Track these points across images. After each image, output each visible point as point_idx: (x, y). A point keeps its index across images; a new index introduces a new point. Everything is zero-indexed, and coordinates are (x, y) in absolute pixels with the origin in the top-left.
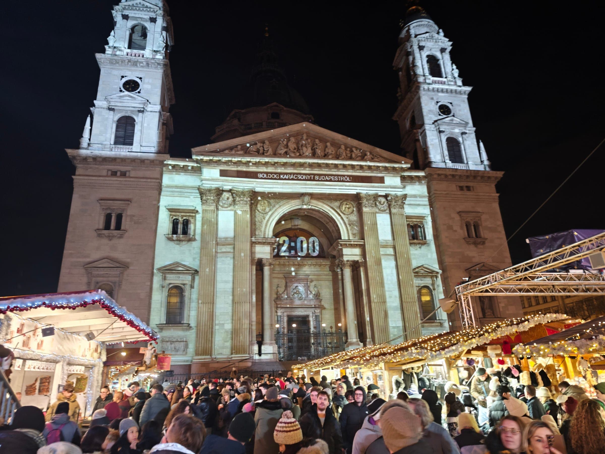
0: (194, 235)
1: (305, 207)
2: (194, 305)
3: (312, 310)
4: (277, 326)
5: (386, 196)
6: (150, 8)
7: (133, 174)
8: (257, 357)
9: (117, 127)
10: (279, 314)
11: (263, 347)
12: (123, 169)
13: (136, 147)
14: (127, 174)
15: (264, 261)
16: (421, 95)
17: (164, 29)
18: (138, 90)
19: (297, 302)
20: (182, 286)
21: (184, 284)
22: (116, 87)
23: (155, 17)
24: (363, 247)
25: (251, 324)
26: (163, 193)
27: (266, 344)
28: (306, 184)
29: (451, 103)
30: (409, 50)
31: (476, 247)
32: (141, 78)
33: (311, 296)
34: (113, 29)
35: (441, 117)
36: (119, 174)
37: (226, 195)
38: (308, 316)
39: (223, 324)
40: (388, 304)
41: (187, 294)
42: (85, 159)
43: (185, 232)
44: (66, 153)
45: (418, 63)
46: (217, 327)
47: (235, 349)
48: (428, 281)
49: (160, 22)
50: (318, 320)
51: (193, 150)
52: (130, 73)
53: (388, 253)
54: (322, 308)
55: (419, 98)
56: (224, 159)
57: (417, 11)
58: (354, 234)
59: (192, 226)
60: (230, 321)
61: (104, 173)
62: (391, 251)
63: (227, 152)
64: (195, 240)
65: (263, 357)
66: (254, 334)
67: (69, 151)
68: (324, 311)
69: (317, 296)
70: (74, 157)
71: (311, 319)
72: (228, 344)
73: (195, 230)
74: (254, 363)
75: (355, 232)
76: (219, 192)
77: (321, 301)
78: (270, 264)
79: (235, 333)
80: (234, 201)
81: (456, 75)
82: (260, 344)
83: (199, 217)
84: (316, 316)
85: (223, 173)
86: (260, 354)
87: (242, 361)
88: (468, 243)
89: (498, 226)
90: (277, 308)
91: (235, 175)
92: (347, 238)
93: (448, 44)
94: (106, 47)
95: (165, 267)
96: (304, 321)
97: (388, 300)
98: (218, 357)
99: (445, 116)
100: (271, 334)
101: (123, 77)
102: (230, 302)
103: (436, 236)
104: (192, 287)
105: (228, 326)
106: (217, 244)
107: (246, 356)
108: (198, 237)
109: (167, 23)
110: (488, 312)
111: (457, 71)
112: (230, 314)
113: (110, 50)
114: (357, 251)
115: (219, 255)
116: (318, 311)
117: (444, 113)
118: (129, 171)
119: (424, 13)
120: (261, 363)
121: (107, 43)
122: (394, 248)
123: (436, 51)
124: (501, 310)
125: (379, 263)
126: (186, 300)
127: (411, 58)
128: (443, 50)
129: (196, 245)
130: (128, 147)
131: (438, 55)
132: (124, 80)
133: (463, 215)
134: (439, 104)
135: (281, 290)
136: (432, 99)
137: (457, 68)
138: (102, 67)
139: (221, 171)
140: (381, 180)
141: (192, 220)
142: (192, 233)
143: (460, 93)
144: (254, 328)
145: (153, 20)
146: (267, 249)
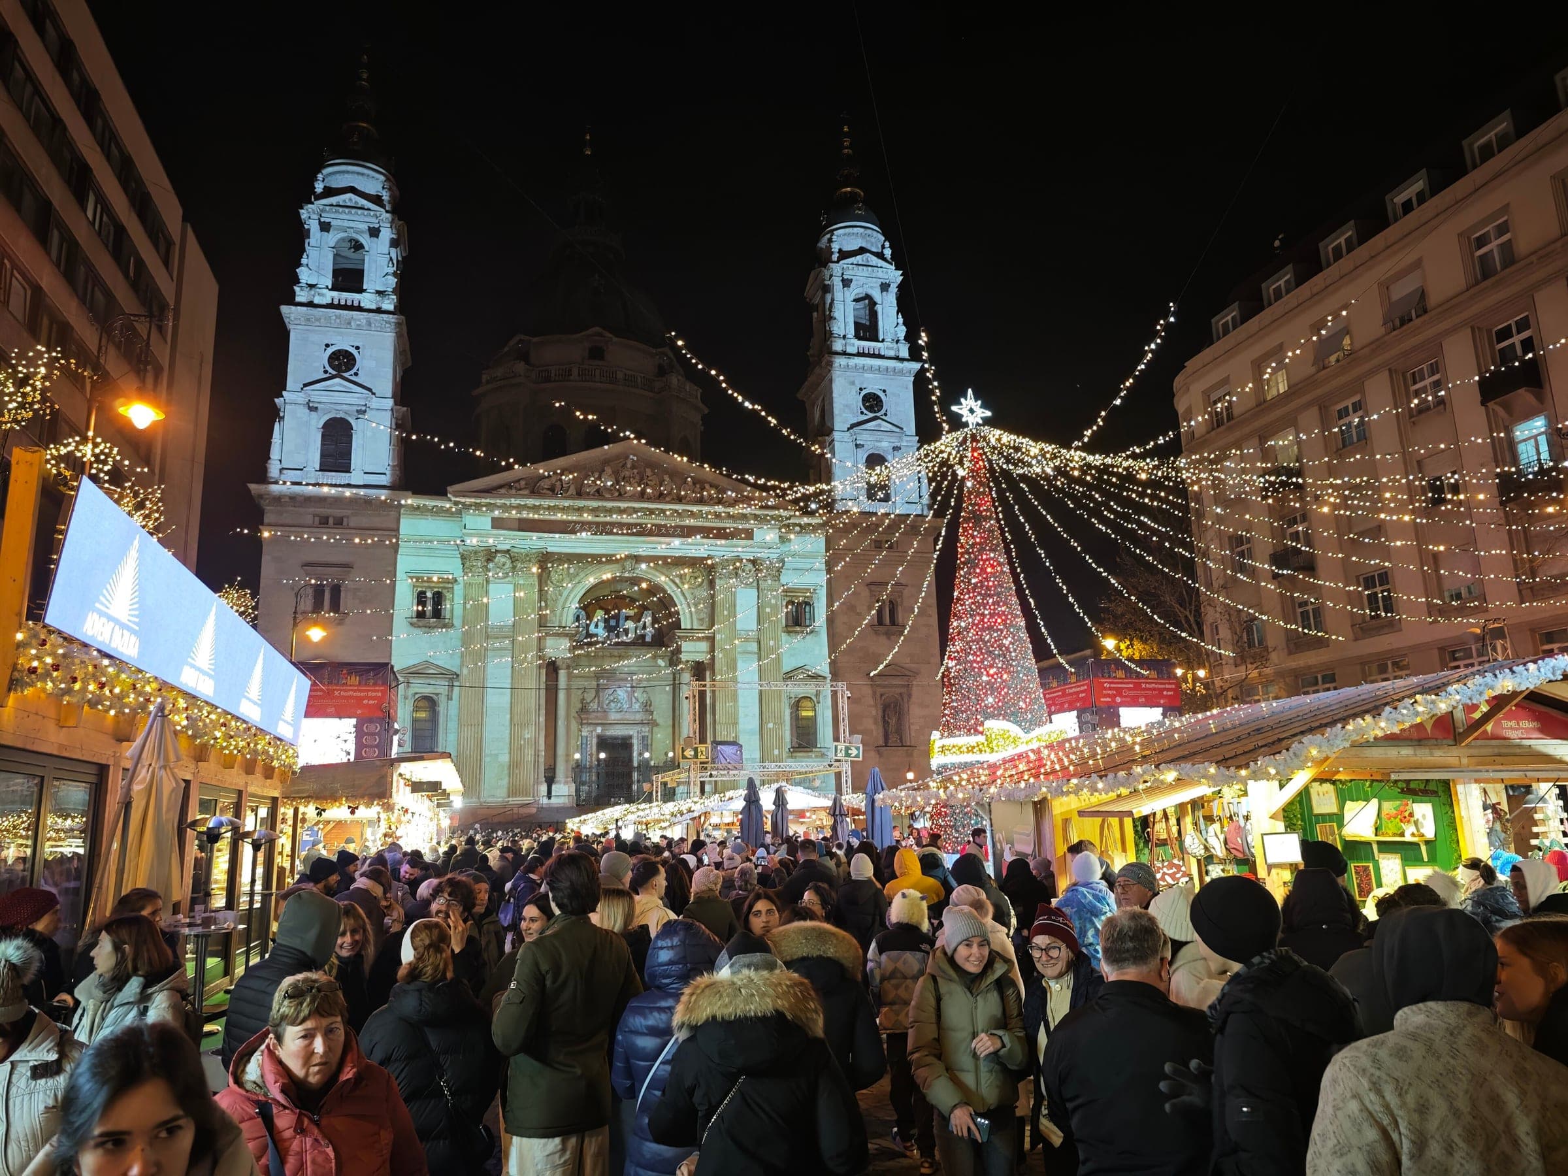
0: (451, 618)
1: (626, 575)
2: (453, 725)
3: (639, 728)
4: (577, 756)
5: (754, 562)
6: (369, 209)
7: (353, 522)
8: (545, 801)
9: (324, 437)
10: (584, 734)
11: (554, 787)
12: (338, 513)
13: (356, 477)
14: (345, 523)
15: (559, 663)
16: (834, 377)
17: (394, 243)
18: (354, 370)
19: (613, 716)
20: (435, 697)
21: (437, 694)
22: (316, 364)
23: (377, 226)
24: (711, 640)
25: (537, 755)
26: (400, 550)
27: (559, 782)
28: (628, 542)
29: (884, 391)
30: (827, 282)
31: (889, 638)
32: (357, 348)
33: (636, 706)
34: (304, 250)
35: (864, 418)
36: (331, 521)
37: (500, 559)
38: (631, 737)
39: (497, 755)
40: (741, 726)
41: (441, 709)
42: (278, 499)
43: (437, 614)
44: (249, 490)
45: (838, 312)
46: (487, 759)
47: (513, 791)
48: (809, 689)
49: (387, 234)
50: (646, 745)
51: (449, 489)
52: (340, 338)
53: (749, 649)
54: (653, 724)
55: (831, 381)
56: (499, 502)
57: (852, 199)
58: (701, 620)
59: (447, 606)
60: (507, 751)
61: (309, 520)
62: (754, 647)
63: (503, 491)
64: (453, 626)
65: (553, 800)
66: (542, 769)
67: (253, 487)
68: (655, 729)
69: (647, 707)
70: (261, 496)
71: (635, 741)
72: (505, 782)
73: (452, 610)
74: (541, 809)
75: (702, 615)
76: (490, 555)
77: (652, 713)
78: (568, 667)
79: (514, 766)
80: (514, 568)
81: (902, 335)
82: (550, 780)
83: (459, 589)
84: (643, 737)
85: (497, 524)
86: (549, 795)
87: (523, 806)
88: (876, 633)
89: (930, 606)
90: (582, 724)
91: (516, 526)
92: (689, 627)
93: (895, 276)
94: (296, 289)
95: (408, 668)
96: (624, 744)
97: (741, 720)
98: (490, 800)
99: (871, 415)
100: (567, 769)
101: (327, 346)
102: (508, 723)
103: (830, 620)
104: (449, 698)
105: (505, 758)
106: (487, 637)
107: (529, 799)
108: (457, 622)
109: (398, 234)
110: (893, 738)
111: (904, 329)
112: (508, 740)
113: (302, 293)
114: (704, 646)
115: (490, 653)
116: (646, 729)
117: (871, 409)
118: (348, 517)
119: (860, 209)
120: (550, 809)
121: (297, 281)
122: (759, 642)
123: (872, 288)
124: (913, 734)
125: (733, 666)
126: (441, 719)
127: (828, 297)
128: (885, 287)
129: (454, 634)
130: (343, 474)
131: (877, 295)
132: (330, 350)
133: (873, 588)
134: (864, 393)
135: (589, 696)
136: (853, 383)
137: (905, 324)
138: (290, 327)
139: (493, 519)
140: (749, 535)
141: (449, 595)
142: (448, 616)
143: (901, 373)
144: (542, 760)
145: (374, 232)
146: (565, 643)
